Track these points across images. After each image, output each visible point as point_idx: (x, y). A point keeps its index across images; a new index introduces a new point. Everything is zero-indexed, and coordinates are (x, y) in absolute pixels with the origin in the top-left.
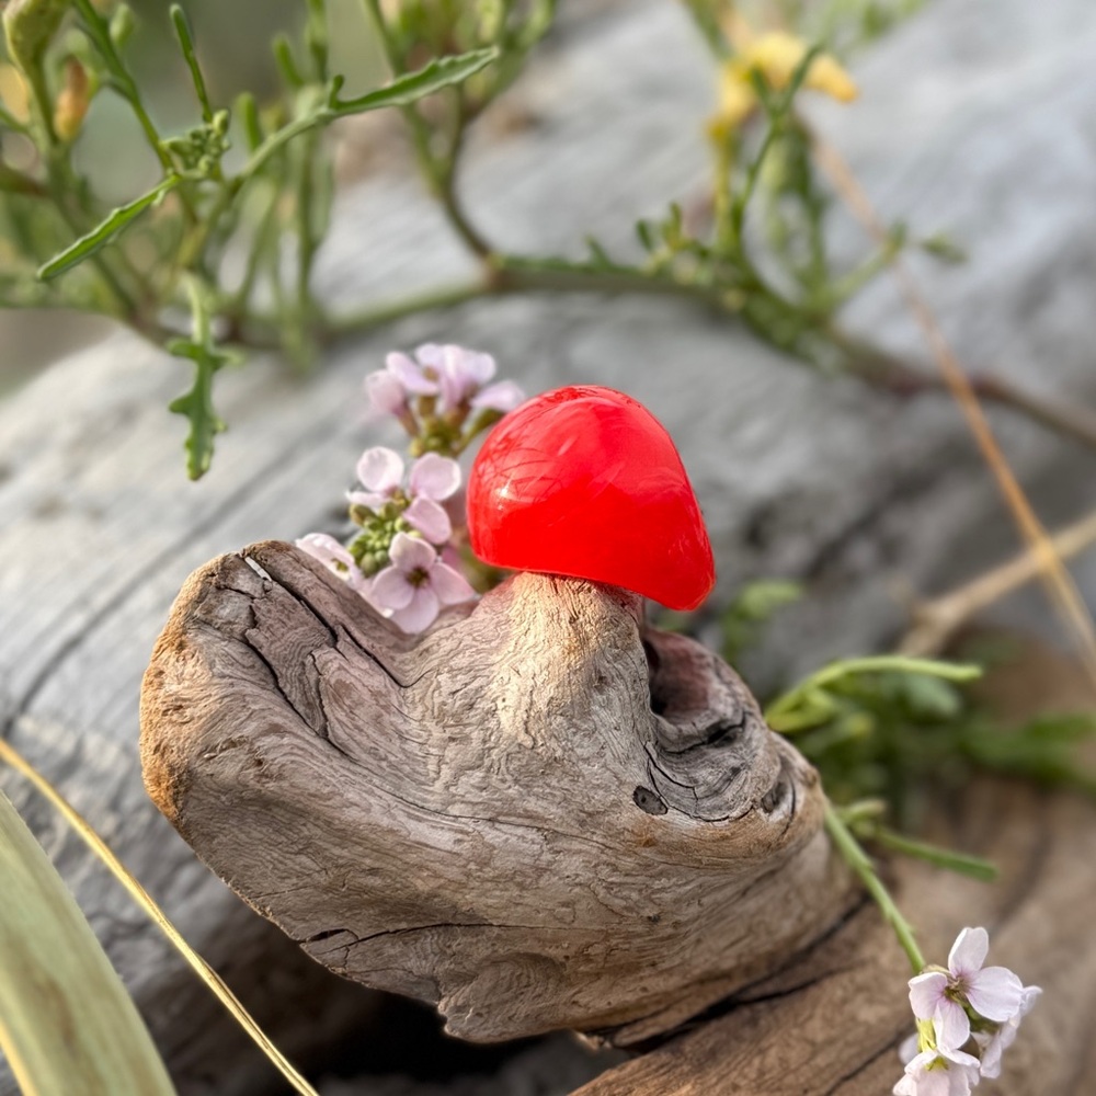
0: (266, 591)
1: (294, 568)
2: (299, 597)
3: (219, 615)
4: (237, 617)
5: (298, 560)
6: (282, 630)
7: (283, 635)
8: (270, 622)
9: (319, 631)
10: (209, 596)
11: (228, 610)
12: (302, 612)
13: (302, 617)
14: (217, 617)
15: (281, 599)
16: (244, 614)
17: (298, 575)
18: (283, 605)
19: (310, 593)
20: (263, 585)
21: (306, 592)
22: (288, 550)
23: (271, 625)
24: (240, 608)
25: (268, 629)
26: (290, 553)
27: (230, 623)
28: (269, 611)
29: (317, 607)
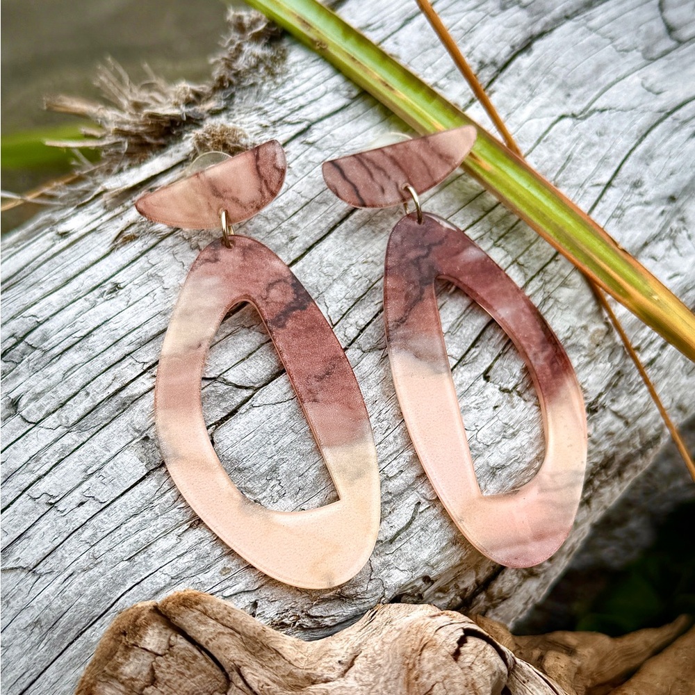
0: (171, 646)
1: (200, 621)
2: (201, 648)
3: (124, 673)
4: (139, 673)
5: (205, 613)
6: (180, 681)
7: (180, 686)
8: (168, 677)
9: (215, 677)
10: (118, 654)
11: (132, 667)
12: (202, 661)
13: (201, 666)
14: (121, 673)
15: (182, 653)
16: (146, 671)
17: (202, 628)
18: (184, 659)
19: (211, 644)
20: (170, 639)
21: (207, 643)
22: (197, 603)
23: (169, 681)
24: (143, 665)
25: (165, 684)
26: (199, 607)
27: (132, 679)
28: (169, 667)
29: (216, 655)
